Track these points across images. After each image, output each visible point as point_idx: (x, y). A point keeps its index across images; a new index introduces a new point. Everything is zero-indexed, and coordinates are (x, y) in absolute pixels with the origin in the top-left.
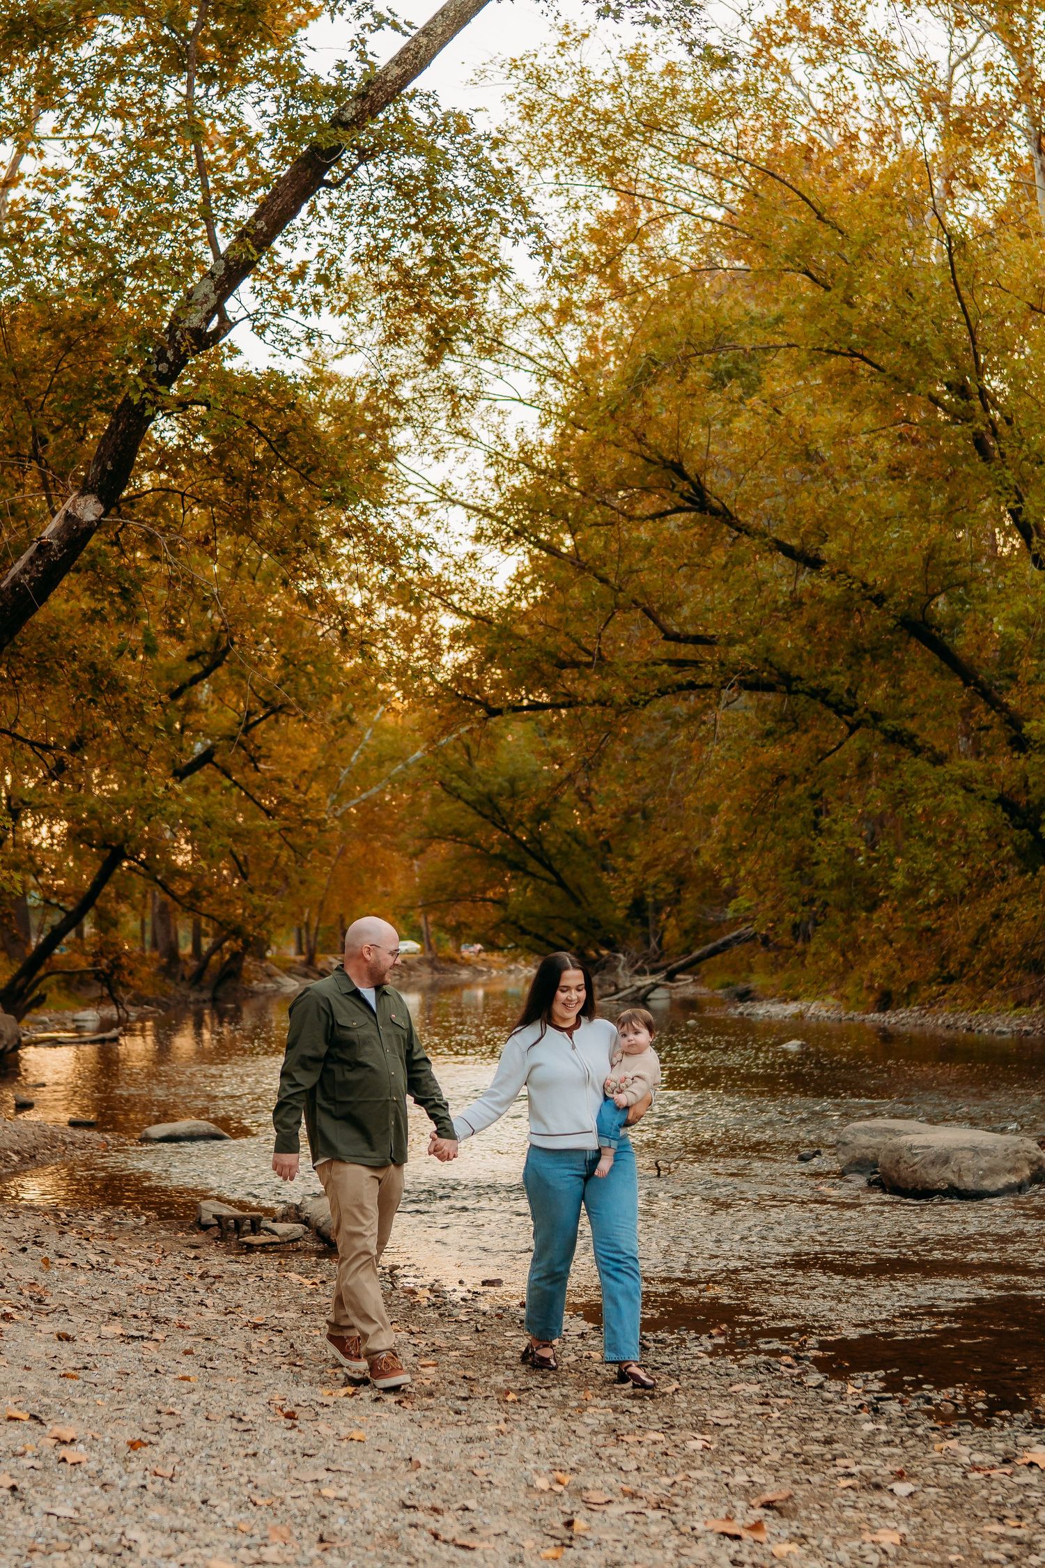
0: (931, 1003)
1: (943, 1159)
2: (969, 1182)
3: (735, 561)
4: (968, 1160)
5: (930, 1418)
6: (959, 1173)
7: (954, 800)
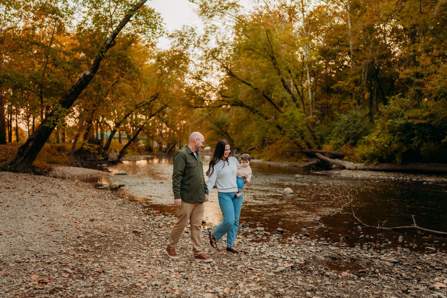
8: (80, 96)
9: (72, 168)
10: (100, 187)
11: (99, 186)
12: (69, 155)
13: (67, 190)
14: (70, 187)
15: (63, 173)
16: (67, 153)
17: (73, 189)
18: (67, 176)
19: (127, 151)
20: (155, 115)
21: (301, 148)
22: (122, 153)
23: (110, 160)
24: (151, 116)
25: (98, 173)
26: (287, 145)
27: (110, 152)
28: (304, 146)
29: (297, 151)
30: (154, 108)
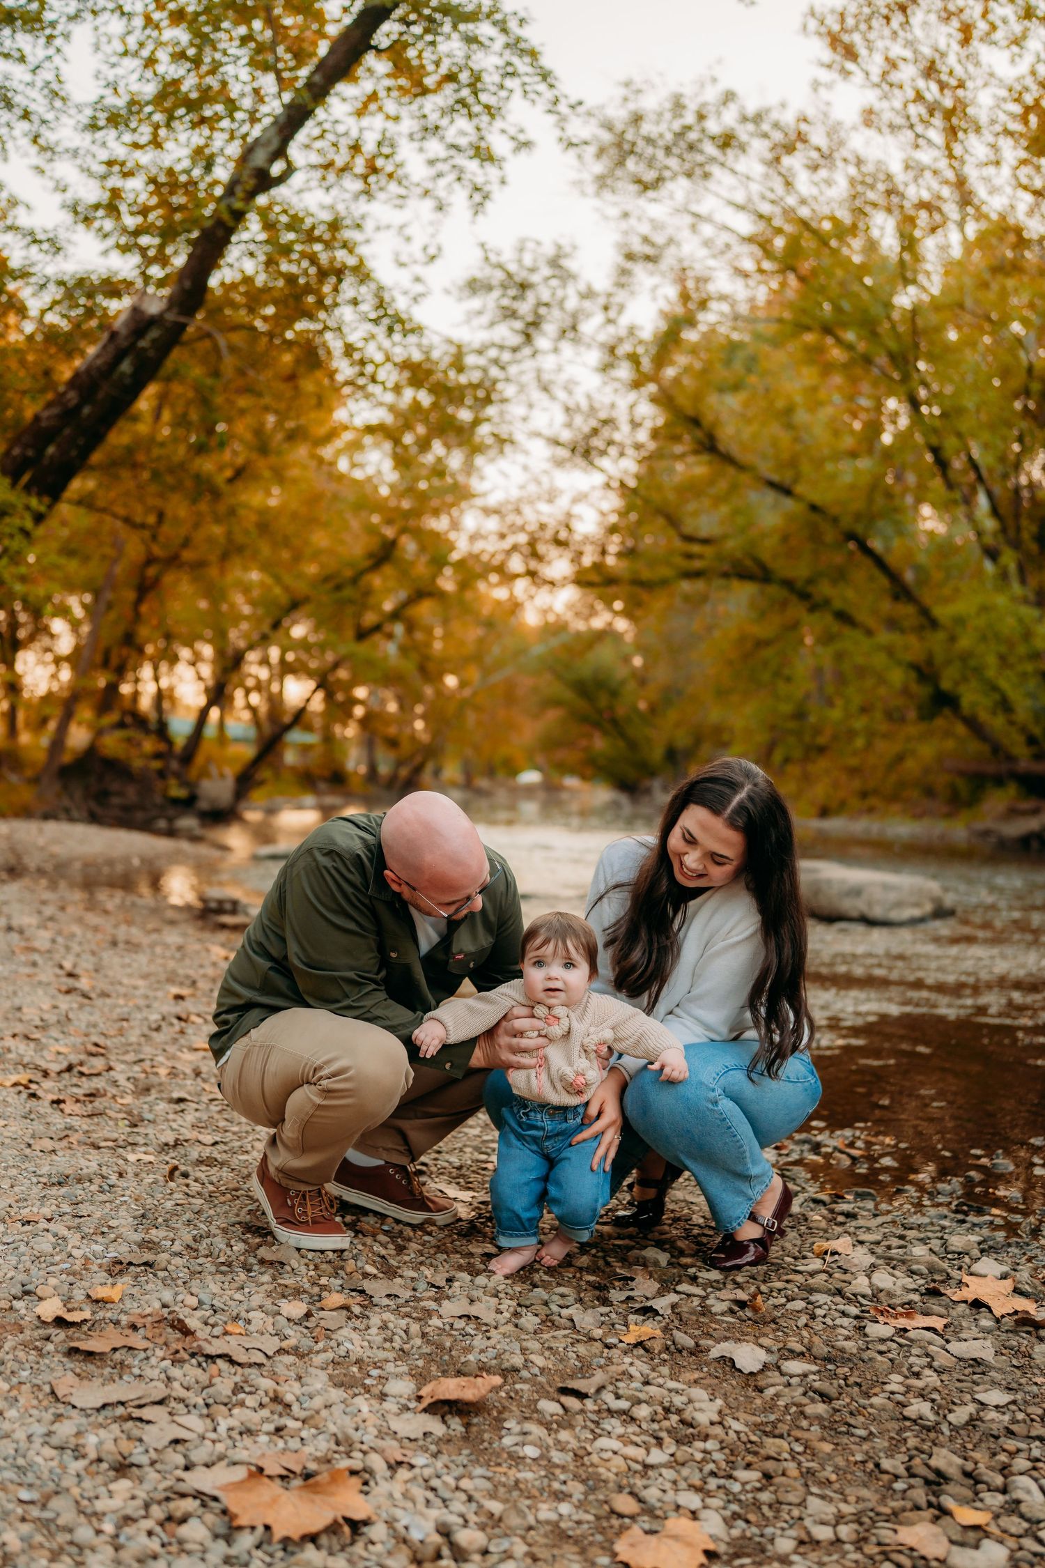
0: (856, 814)
1: (856, 892)
2: (877, 912)
3: (734, 488)
4: (878, 894)
5: (815, 1178)
6: (870, 904)
7: (880, 660)
8: (96, 457)
9: (51, 827)
10: (227, 919)
11: (220, 910)
12: (35, 781)
13: (42, 939)
14: (60, 915)
15: (13, 850)
16: (29, 773)
17: (76, 929)
18: (32, 862)
19: (265, 773)
20: (377, 628)
21: (1010, 758)
22: (246, 781)
23: (203, 805)
24: (362, 634)
25: (179, 852)
26: (950, 744)
27: (204, 773)
28: (1020, 750)
29: (991, 768)
30: (372, 600)
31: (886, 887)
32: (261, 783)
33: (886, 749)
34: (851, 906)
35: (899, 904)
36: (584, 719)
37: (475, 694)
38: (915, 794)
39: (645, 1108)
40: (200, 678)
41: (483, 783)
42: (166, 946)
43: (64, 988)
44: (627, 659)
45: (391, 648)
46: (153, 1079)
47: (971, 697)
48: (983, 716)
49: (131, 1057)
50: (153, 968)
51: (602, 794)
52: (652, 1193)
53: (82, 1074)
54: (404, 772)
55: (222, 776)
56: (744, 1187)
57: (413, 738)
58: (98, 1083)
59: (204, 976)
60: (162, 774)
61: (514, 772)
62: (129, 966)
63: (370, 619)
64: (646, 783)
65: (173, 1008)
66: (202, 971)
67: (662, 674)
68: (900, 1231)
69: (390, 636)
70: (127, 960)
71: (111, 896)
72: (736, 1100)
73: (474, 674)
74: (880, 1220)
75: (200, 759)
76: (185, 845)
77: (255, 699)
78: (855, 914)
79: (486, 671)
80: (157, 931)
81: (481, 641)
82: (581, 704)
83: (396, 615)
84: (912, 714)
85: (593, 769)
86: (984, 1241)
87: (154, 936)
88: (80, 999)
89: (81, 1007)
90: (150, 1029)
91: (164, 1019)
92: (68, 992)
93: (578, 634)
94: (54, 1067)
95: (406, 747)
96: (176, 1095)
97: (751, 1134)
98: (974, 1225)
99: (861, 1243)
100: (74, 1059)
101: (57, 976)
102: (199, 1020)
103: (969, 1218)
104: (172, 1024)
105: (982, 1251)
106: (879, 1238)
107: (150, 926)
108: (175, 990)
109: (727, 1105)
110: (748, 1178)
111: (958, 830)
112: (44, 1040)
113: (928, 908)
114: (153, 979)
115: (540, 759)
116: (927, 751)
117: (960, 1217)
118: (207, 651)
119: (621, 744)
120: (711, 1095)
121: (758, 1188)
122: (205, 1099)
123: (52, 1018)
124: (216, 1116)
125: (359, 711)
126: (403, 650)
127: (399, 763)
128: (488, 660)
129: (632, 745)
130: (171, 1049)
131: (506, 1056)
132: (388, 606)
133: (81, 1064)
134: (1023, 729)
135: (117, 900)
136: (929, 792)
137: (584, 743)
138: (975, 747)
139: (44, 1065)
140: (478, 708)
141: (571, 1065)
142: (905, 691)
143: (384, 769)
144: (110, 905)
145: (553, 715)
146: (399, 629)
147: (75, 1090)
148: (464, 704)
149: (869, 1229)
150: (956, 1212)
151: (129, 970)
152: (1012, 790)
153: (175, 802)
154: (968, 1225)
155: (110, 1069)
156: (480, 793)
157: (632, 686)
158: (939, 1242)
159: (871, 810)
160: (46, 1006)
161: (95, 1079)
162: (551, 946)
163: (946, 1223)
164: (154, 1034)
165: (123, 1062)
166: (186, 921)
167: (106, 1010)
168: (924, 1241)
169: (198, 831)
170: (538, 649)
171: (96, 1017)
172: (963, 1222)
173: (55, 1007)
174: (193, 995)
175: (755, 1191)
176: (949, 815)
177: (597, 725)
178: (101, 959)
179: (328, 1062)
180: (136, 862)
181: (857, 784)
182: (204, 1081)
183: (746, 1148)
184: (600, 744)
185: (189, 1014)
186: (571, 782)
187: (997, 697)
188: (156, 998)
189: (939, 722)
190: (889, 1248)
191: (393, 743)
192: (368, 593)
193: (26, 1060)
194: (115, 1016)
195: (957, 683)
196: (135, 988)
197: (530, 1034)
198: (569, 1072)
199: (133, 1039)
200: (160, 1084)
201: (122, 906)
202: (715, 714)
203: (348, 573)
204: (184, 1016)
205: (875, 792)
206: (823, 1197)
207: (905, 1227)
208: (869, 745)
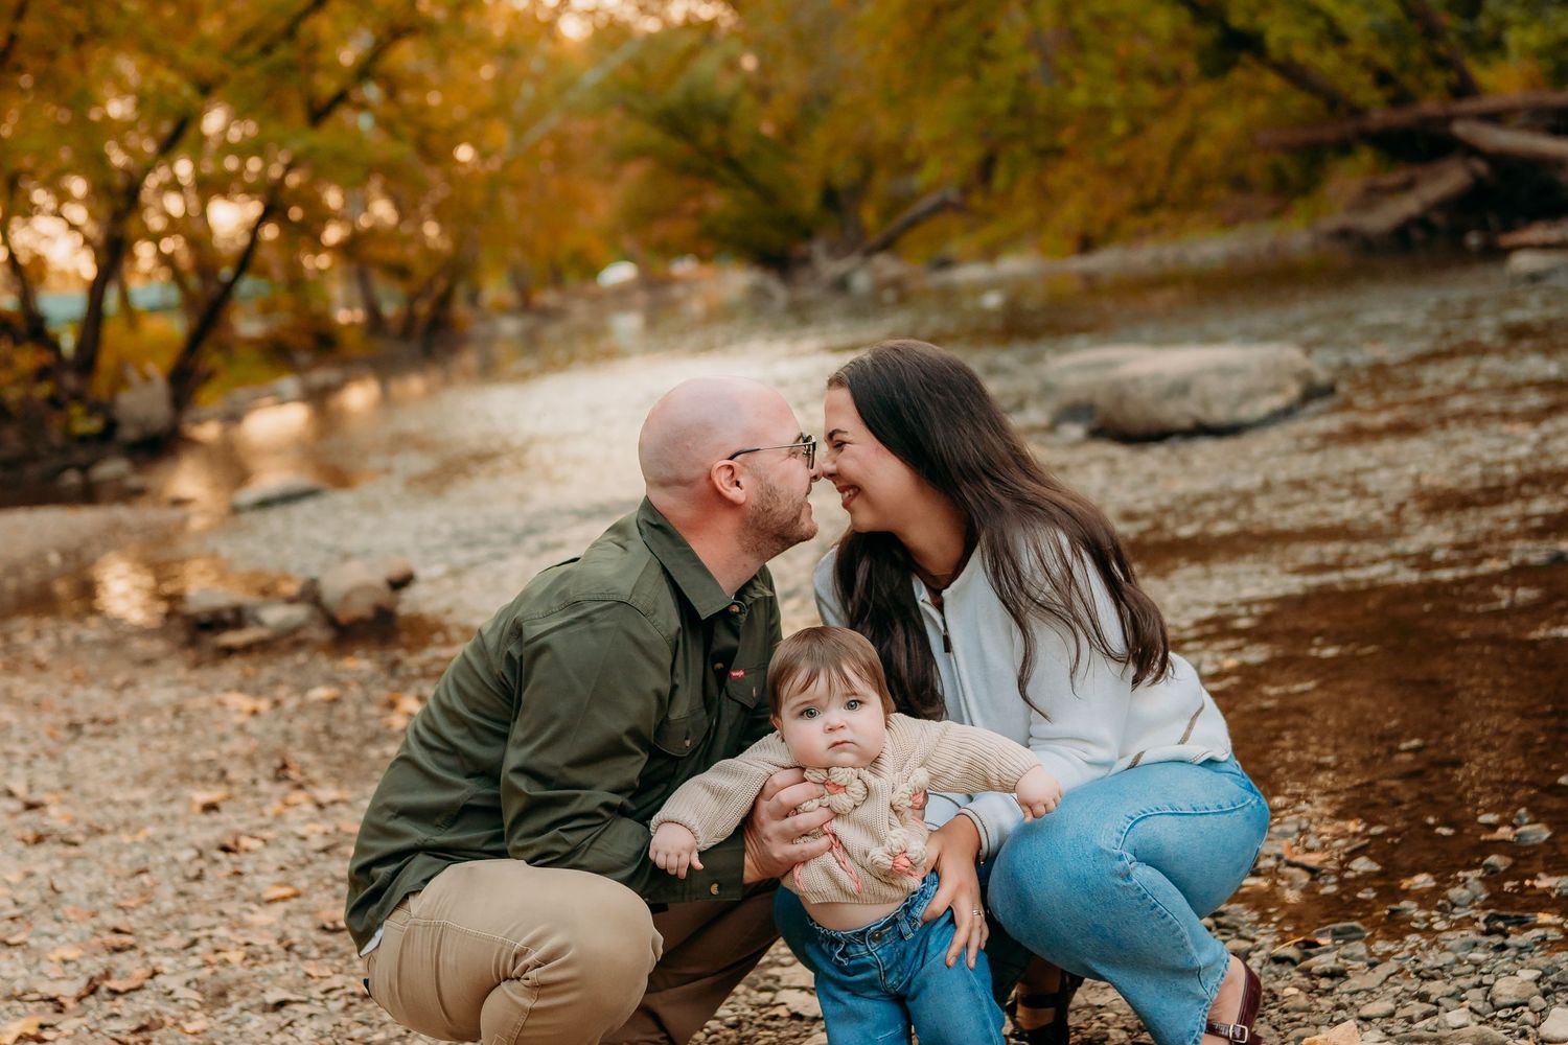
1: (1181, 388)
2: (1219, 414)
4: (1214, 385)
6: (1204, 404)
10: (233, 638)
11: (217, 626)
19: (212, 359)
20: (341, 98)
21: (1357, 112)
22: (185, 380)
23: (129, 433)
24: (318, 114)
25: (116, 527)
26: (1260, 107)
27: (120, 382)
28: (1366, 93)
29: (1329, 133)
30: (323, 58)
31: (1224, 371)
32: (209, 376)
33: (1164, 133)
34: (1177, 412)
35: (1248, 395)
36: (684, 170)
37: (506, 166)
38: (1222, 193)
39: (1022, 901)
40: (73, 227)
41: (548, 298)
42: (154, 710)
43: (29, 835)
44: (732, 65)
45: (365, 122)
46: (227, 975)
47: (1280, 30)
48: (1302, 54)
49: (175, 940)
50: (150, 760)
51: (735, 280)
52: (1047, 1015)
53: (115, 993)
54: (423, 308)
55: (147, 379)
56: (1191, 985)
57: (430, 254)
58: (145, 1003)
59: (233, 755)
60: (55, 402)
61: (591, 270)
62: (113, 764)
63: (327, 86)
64: (801, 249)
65: (207, 833)
66: (226, 748)
67: (792, 80)
68: (1414, 985)
69: (363, 106)
70: (106, 755)
71: (38, 634)
72: (1154, 861)
73: (500, 134)
74: (1383, 971)
75: (106, 360)
76: (121, 513)
77: (169, 245)
78: (1185, 423)
79: (520, 128)
80: (129, 684)
81: (500, 82)
82: (677, 147)
83: (365, 71)
84: (1191, 69)
85: (714, 242)
86: (1544, 975)
87: (130, 696)
88: (60, 849)
89: (68, 863)
90: (188, 879)
91: (201, 855)
92: (39, 840)
93: (651, 39)
94: (68, 990)
95: (422, 271)
96: (272, 997)
97: (1187, 907)
98: (1521, 949)
99: (1367, 1019)
100: (93, 967)
101: (13, 814)
102: (255, 844)
103: (1510, 941)
104: (216, 862)
105: (1545, 994)
106: (1389, 1006)
107: (118, 680)
108: (202, 796)
109: (1144, 875)
110: (1196, 972)
111: (1296, 234)
112: (33, 942)
113: (1294, 390)
114: (157, 780)
115: (627, 243)
116: (1227, 122)
117: (1497, 940)
118: (78, 186)
119: (749, 195)
120: (1119, 865)
121: (1211, 983)
122: (316, 993)
123: (29, 896)
124: (345, 1020)
125: (333, 234)
126: (386, 125)
127: (412, 298)
128: (519, 108)
129: (768, 195)
130: (231, 908)
131: (780, 850)
132: (348, 56)
133: (107, 975)
134: (1367, 64)
135: (50, 640)
136: (1240, 184)
137: (691, 205)
138: (1298, 101)
139: (47, 989)
140: (517, 186)
141: (881, 842)
142: (1179, 42)
143: (390, 309)
144: (41, 651)
145: (635, 172)
146: (372, 92)
147: (114, 1025)
148: (494, 183)
149: (1370, 991)
150: (1488, 933)
151: (114, 774)
152: (1366, 157)
153: (84, 440)
154: (1512, 952)
155: (154, 974)
156: (547, 314)
157: (748, 101)
158: (1478, 993)
159: (1157, 229)
160: (14, 878)
161: (138, 997)
162: (822, 681)
163: (1478, 956)
164: (196, 887)
165: (166, 952)
166: (168, 655)
167: (108, 858)
168: (1458, 996)
169: (134, 481)
170: (591, 76)
171: (96, 879)
172: (1502, 947)
173: (30, 875)
174: (230, 798)
175: (1207, 989)
176: (1276, 214)
177: (707, 175)
178: (66, 764)
179: (534, 942)
180: (54, 559)
181: (1128, 195)
182: (303, 956)
183: (1184, 930)
184: (719, 202)
185: (237, 836)
186: (684, 267)
187: (1319, 23)
188: (174, 817)
189: (1238, 76)
190: (1410, 1020)
191: (400, 272)
192: (314, 47)
193: (19, 986)
194: (126, 869)
195: (1252, 14)
196: (137, 804)
197: (808, 805)
198: (879, 855)
199: (168, 905)
200: (239, 982)
201: (59, 650)
202: (886, 127)
203: (280, 24)
204: (229, 842)
205: (1159, 202)
206: (1289, 951)
207: (1425, 977)
208: (1137, 129)
